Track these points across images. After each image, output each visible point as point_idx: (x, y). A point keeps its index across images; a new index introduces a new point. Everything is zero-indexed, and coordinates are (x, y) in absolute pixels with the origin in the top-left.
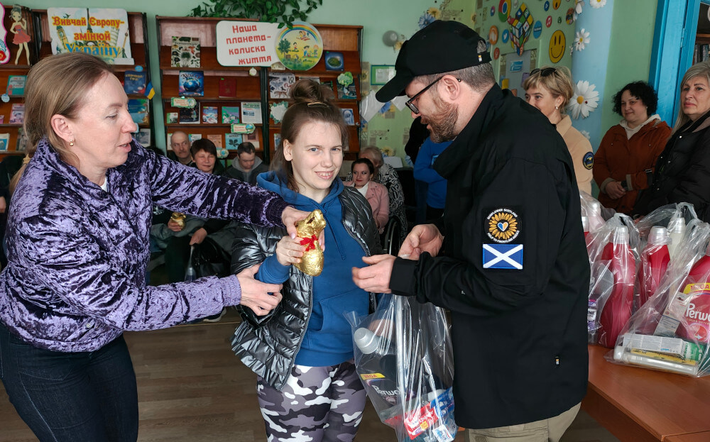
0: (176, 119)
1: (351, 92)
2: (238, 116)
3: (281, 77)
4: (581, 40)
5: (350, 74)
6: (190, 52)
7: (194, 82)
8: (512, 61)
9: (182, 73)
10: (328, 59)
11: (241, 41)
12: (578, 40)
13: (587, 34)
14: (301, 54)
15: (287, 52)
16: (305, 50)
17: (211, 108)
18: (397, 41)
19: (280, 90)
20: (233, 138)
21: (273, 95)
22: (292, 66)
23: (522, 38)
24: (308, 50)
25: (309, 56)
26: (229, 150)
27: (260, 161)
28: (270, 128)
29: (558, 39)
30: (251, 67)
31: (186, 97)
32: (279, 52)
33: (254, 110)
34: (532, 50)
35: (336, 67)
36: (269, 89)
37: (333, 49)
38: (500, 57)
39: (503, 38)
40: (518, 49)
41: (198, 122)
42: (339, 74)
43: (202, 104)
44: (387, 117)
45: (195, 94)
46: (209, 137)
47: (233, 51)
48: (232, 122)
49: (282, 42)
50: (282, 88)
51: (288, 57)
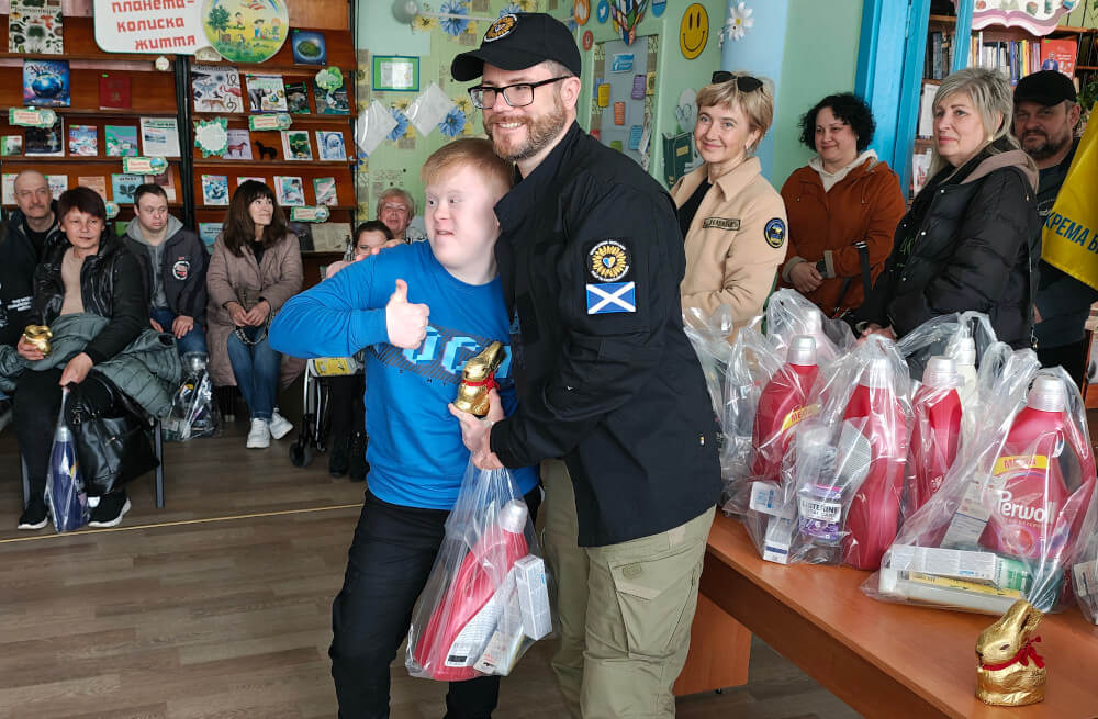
0: (18, 148)
1: (340, 102)
2: (135, 142)
3: (213, 74)
4: (738, 21)
5: (337, 70)
6: (44, 26)
7: (52, 81)
8: (615, 54)
9: (28, 64)
10: (297, 43)
11: (140, 8)
12: (732, 21)
13: (749, 12)
14: (249, 34)
15: (224, 29)
16: (256, 26)
17: (86, 127)
18: (417, 14)
19: (213, 97)
20: (127, 184)
21: (199, 106)
22: (233, 54)
23: (632, 15)
24: (262, 27)
25: (263, 38)
26: (119, 205)
27: (179, 225)
28: (195, 165)
29: (695, 19)
30: (159, 55)
31: (37, 107)
32: (210, 29)
33: (164, 132)
34: (651, 36)
35: (313, 58)
36: (192, 95)
37: (305, 26)
38: (594, 47)
39: (599, 14)
40: (626, 33)
41: (61, 154)
42: (318, 71)
43: (68, 120)
44: (401, 145)
45: (54, 101)
46: (83, 181)
47: (126, 26)
48: (126, 152)
49: (215, 11)
50: (216, 93)
51: (226, 39)
